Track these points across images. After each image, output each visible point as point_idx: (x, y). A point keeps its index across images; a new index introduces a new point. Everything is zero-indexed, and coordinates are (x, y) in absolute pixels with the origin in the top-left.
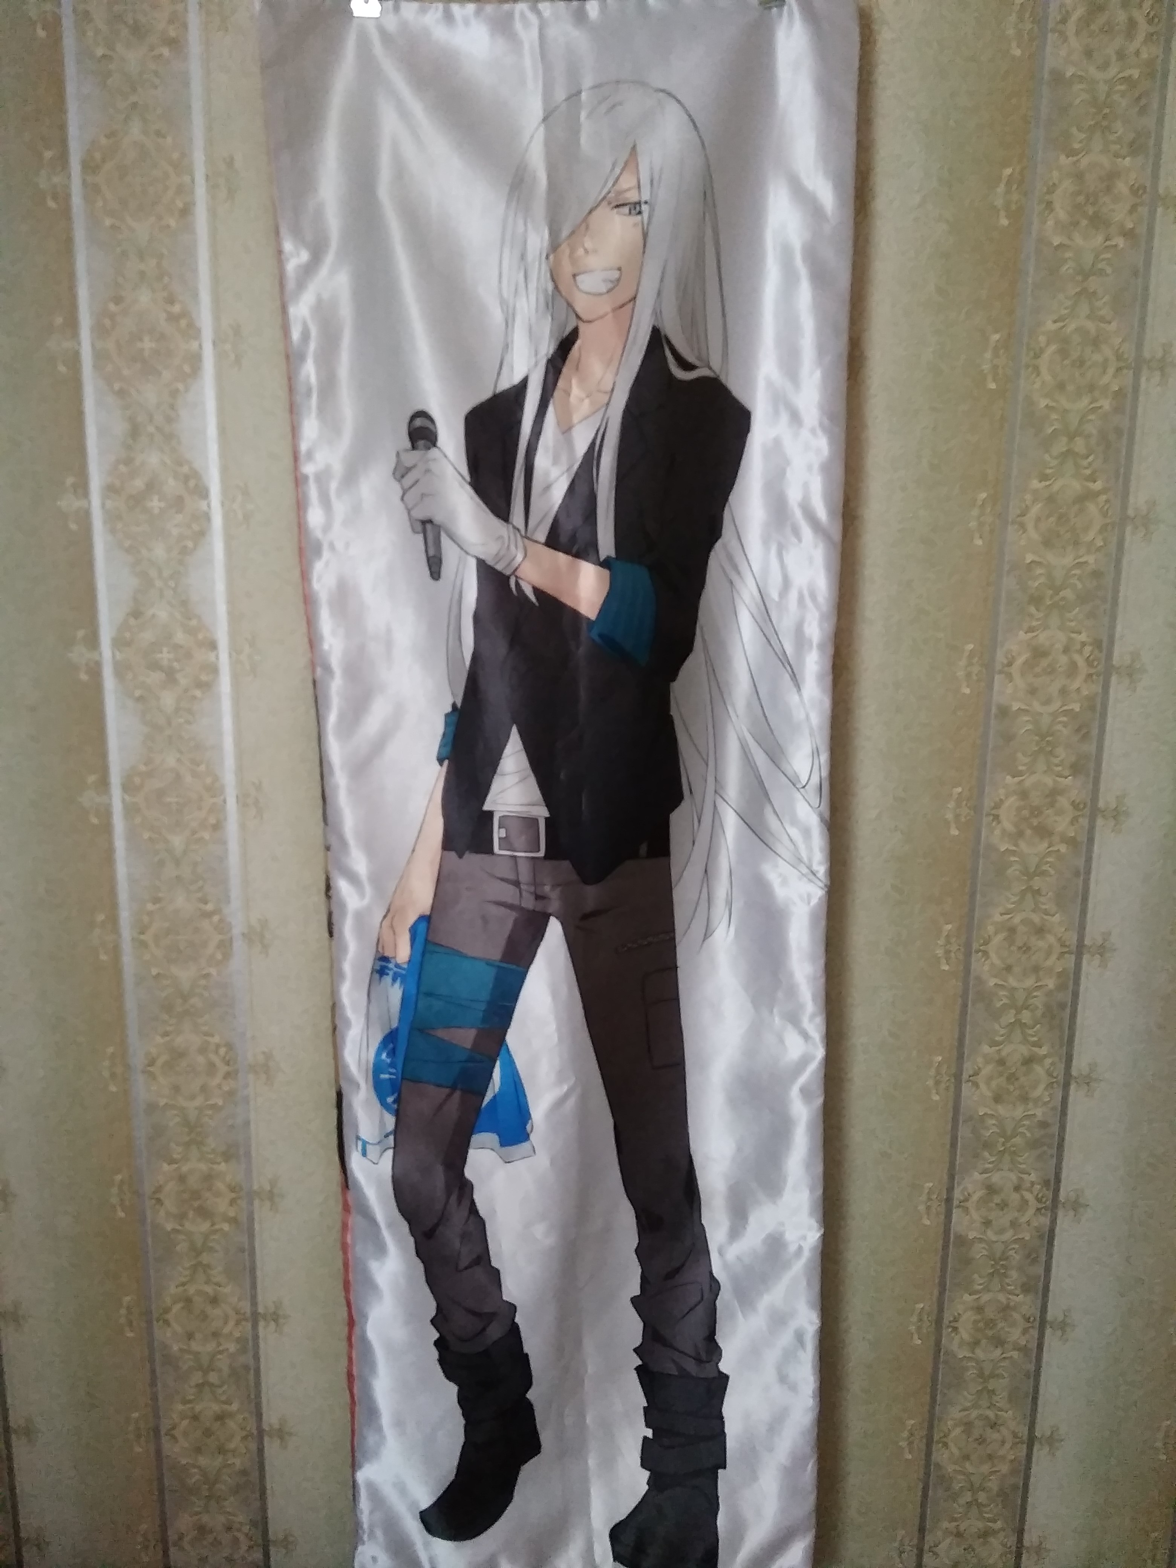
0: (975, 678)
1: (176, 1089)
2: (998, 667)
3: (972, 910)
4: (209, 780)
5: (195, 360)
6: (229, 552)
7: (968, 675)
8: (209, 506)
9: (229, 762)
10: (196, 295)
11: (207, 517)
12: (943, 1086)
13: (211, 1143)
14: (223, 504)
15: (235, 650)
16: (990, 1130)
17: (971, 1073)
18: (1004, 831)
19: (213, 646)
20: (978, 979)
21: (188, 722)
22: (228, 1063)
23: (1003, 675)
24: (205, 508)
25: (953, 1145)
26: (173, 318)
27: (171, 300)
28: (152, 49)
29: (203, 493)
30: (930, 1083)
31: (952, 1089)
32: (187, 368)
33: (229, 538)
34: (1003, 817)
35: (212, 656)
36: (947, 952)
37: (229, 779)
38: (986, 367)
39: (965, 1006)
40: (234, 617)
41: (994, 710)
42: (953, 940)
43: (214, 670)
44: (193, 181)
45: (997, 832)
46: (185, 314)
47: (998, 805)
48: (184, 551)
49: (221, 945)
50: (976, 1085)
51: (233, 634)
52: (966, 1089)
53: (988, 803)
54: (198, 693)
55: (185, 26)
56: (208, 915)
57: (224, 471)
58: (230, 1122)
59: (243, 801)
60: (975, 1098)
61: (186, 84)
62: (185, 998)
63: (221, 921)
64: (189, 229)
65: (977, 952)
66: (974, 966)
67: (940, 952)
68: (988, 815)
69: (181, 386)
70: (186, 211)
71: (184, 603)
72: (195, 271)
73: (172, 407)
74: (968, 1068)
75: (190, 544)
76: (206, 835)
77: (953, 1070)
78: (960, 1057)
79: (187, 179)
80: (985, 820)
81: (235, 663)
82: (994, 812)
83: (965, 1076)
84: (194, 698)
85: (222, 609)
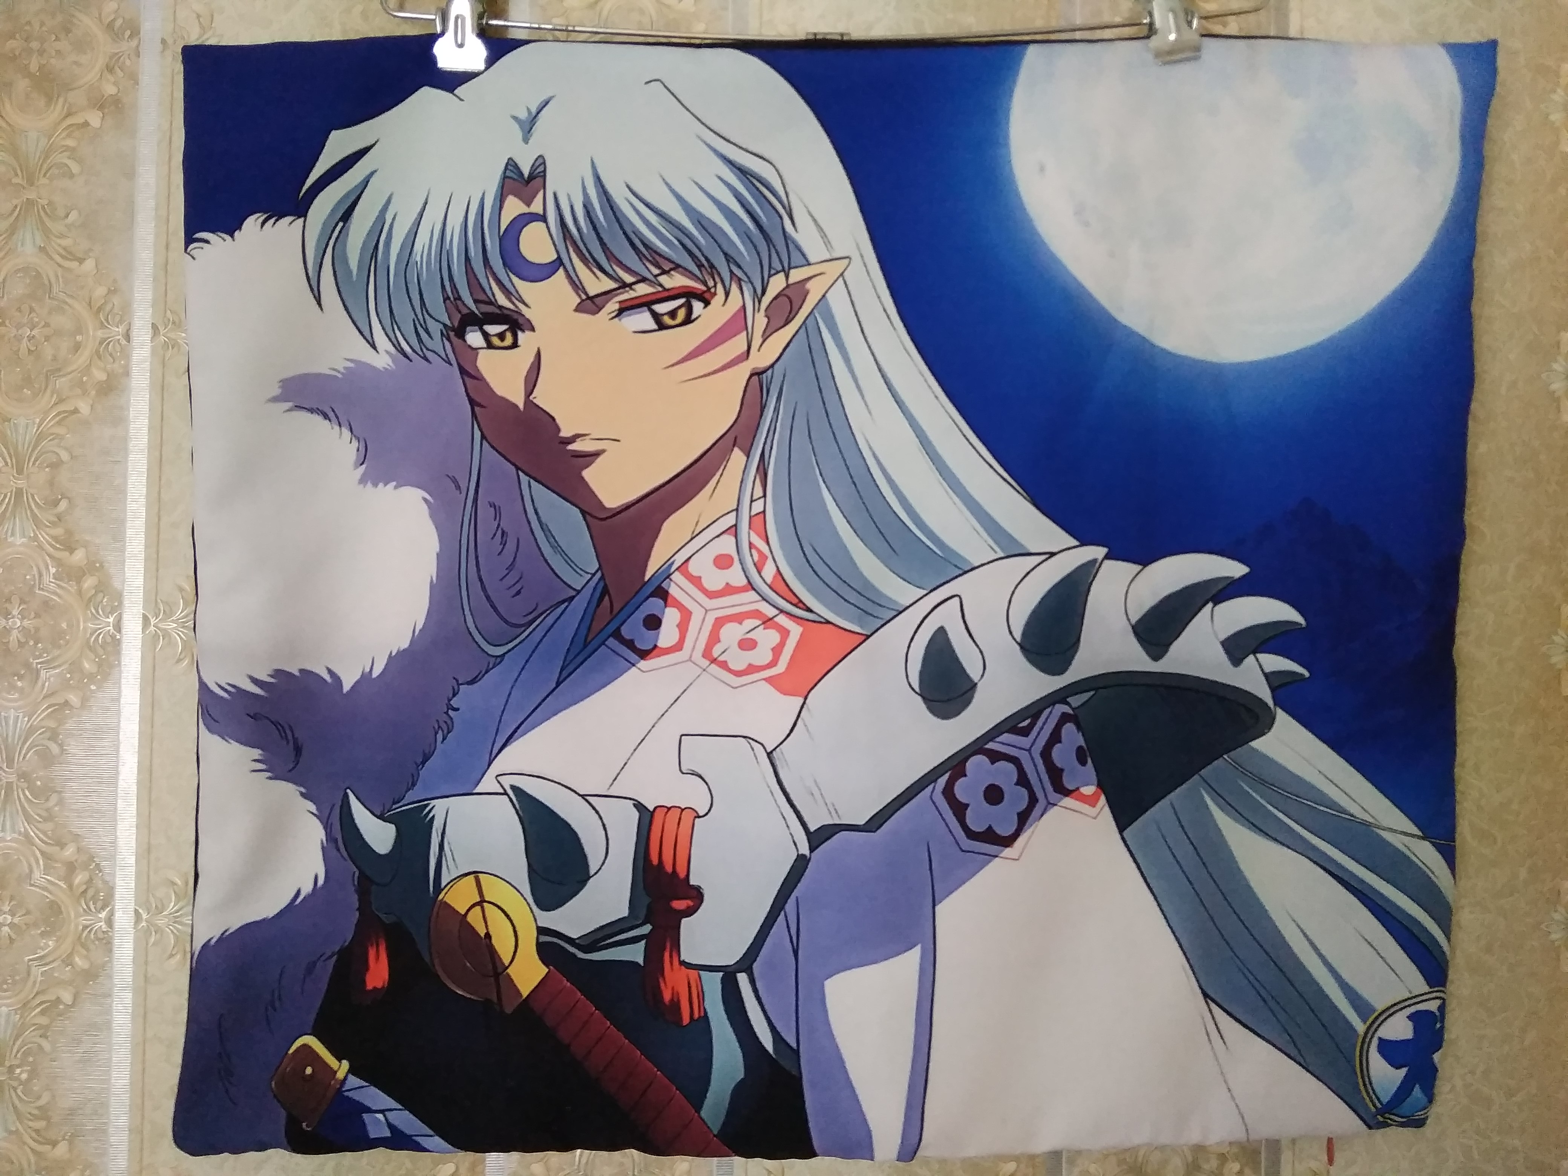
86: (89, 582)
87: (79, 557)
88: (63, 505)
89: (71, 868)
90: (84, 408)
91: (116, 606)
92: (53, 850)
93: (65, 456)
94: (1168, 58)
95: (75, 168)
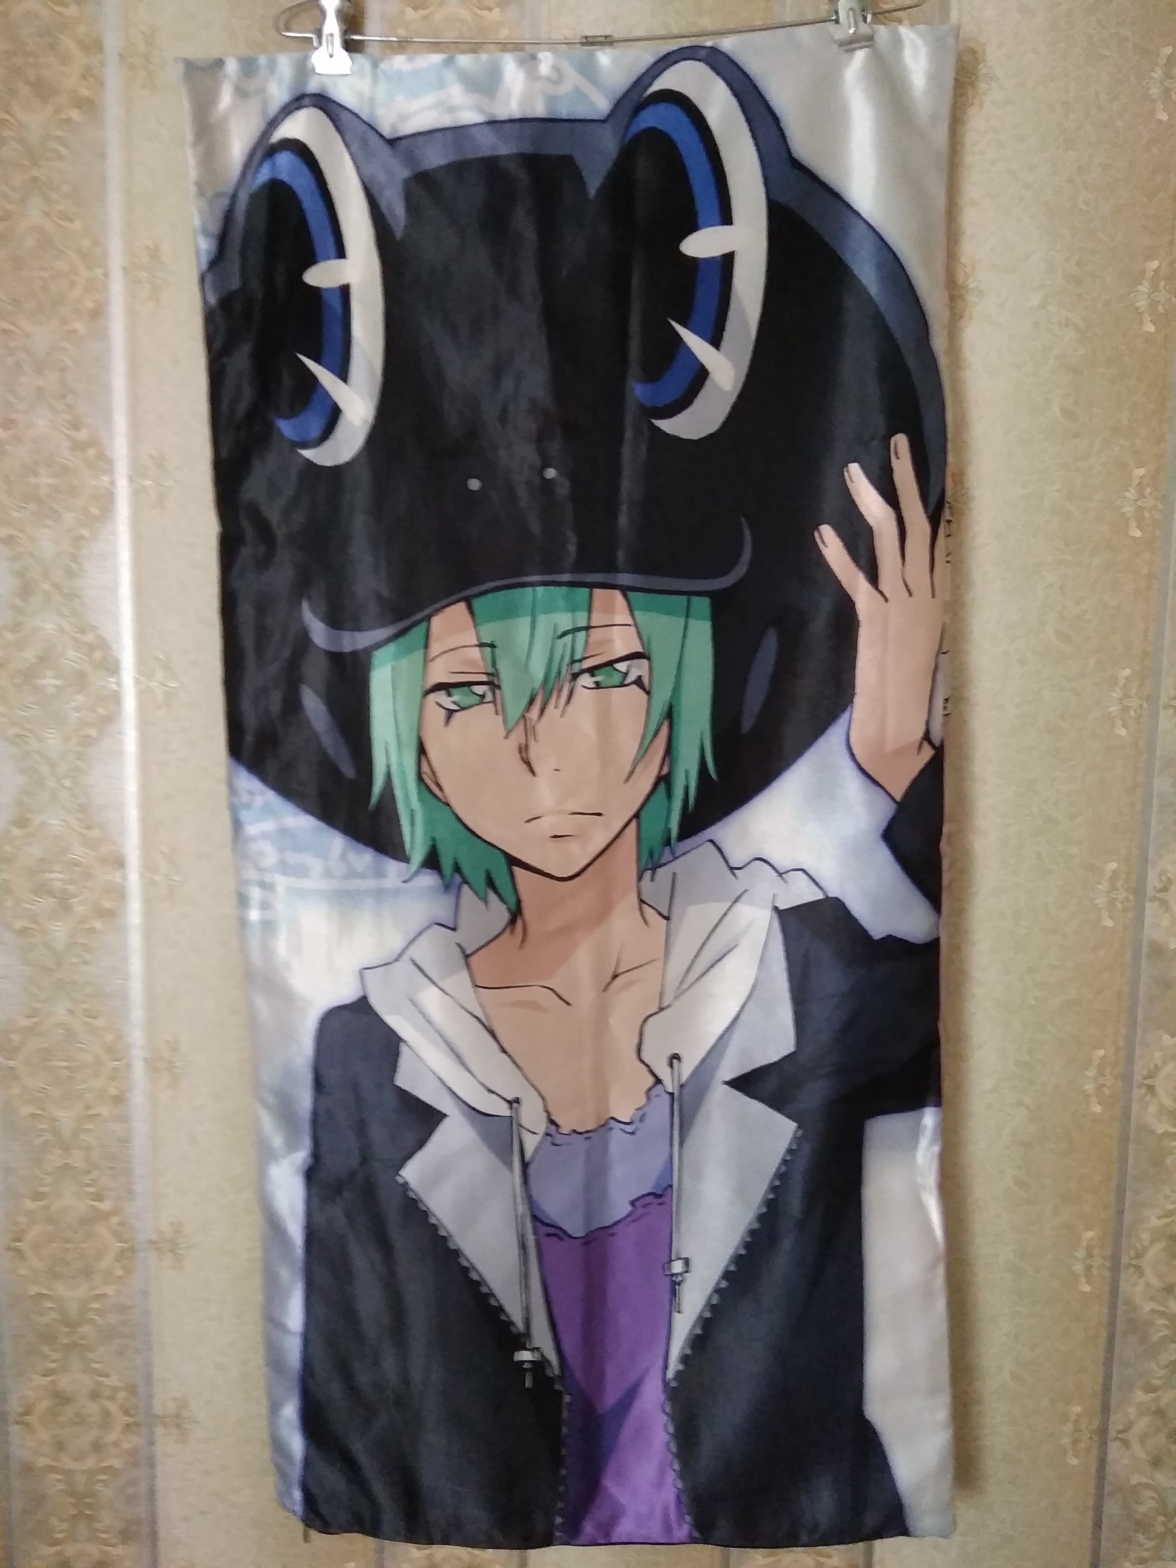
0: (1119, 906)
1: (60, 1446)
2: (1150, 892)
3: (1120, 1212)
4: (109, 1038)
5: (106, 500)
6: (144, 744)
7: (1112, 902)
8: (119, 684)
9: (137, 1014)
10: (108, 419)
11: (116, 698)
12: (1083, 1445)
13: (106, 1518)
14: (137, 681)
15: (148, 867)
16: (1147, 1505)
17: (1120, 1427)
18: (1162, 1108)
19: (120, 863)
20: (1128, 1302)
21: (86, 962)
22: (127, 1413)
23: (1156, 904)
24: (114, 687)
25: (1098, 1524)
26: (79, 447)
27: (76, 426)
28: (58, 111)
29: (112, 667)
30: (1066, 1441)
31: (1095, 1451)
32: (95, 511)
33: (145, 723)
34: (1160, 1090)
35: (117, 877)
36: (1089, 1268)
37: (137, 1037)
38: (1128, 509)
39: (1111, 1339)
40: (148, 826)
41: (1145, 949)
42: (1096, 1252)
43: (120, 893)
44: (106, 275)
45: (1152, 1109)
46: (94, 442)
47: (1152, 1074)
48: (86, 742)
49: (122, 1255)
50: (1126, 1443)
51: (147, 846)
52: (1114, 1450)
53: (1140, 1070)
54: (98, 924)
55: (101, 83)
56: (105, 1216)
57: (140, 638)
58: (131, 1490)
59: (153, 1066)
60: (1126, 1461)
61: (102, 156)
62: (72, 1325)
63: (122, 1224)
64: (102, 335)
65: (1129, 1266)
66: (1123, 1285)
67: (1078, 1268)
68: (1140, 1086)
69: (85, 532)
70: (98, 313)
71: (83, 809)
72: (107, 389)
73: (74, 558)
74: (1117, 1421)
75: (93, 732)
76: (104, 1110)
77: (1096, 1424)
78: (1106, 1409)
79: (99, 272)
80: (1137, 1093)
81: (148, 884)
82: (1148, 1082)
83: (1112, 1433)
84: (92, 930)
85: (132, 815)
86: (91, 452)
87: (82, 435)
88: (70, 398)
89: (91, 648)
90: (79, 326)
91: (110, 469)
92: (78, 636)
93: (69, 362)
94: (849, 47)
95: (63, 151)
